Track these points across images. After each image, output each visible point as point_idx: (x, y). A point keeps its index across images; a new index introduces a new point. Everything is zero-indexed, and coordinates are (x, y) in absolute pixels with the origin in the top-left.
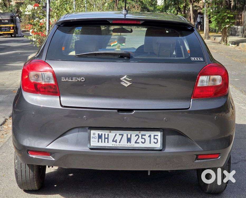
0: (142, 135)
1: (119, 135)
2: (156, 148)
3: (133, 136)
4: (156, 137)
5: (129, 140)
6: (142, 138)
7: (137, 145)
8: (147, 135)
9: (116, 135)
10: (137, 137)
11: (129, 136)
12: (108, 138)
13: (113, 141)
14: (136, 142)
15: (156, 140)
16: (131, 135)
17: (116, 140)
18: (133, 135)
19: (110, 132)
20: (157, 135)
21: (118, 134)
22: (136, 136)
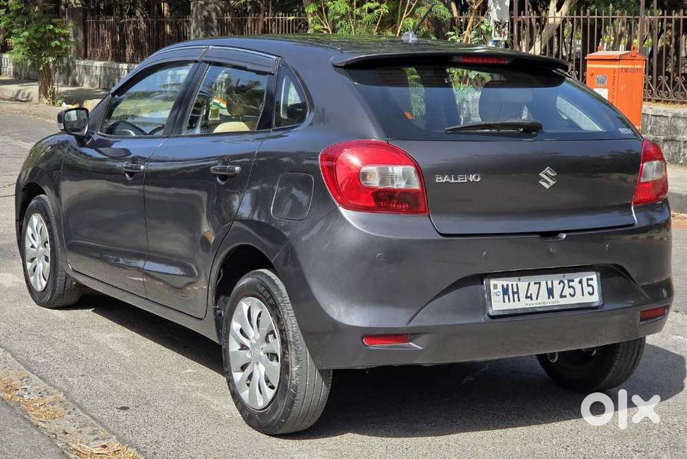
0: (569, 281)
1: (535, 283)
2: (594, 302)
3: (556, 283)
4: (590, 282)
5: (550, 292)
6: (570, 287)
7: (563, 302)
8: (577, 280)
9: (529, 284)
10: (562, 284)
11: (550, 286)
12: (517, 293)
13: (527, 297)
14: (562, 296)
15: (591, 288)
16: (552, 282)
17: (531, 294)
18: (555, 281)
19: (519, 280)
20: (592, 279)
21: (532, 283)
22: (559, 284)
